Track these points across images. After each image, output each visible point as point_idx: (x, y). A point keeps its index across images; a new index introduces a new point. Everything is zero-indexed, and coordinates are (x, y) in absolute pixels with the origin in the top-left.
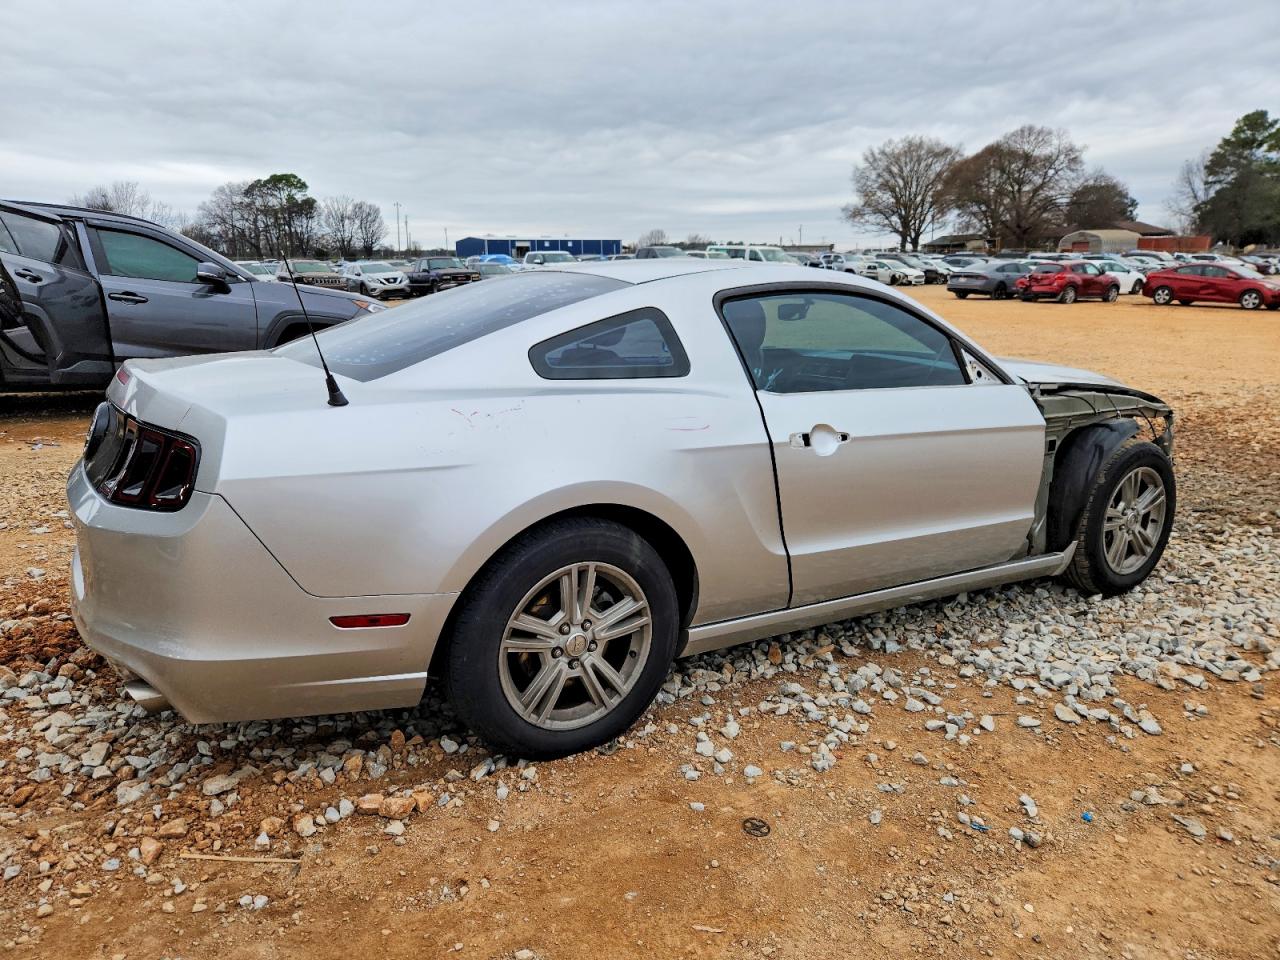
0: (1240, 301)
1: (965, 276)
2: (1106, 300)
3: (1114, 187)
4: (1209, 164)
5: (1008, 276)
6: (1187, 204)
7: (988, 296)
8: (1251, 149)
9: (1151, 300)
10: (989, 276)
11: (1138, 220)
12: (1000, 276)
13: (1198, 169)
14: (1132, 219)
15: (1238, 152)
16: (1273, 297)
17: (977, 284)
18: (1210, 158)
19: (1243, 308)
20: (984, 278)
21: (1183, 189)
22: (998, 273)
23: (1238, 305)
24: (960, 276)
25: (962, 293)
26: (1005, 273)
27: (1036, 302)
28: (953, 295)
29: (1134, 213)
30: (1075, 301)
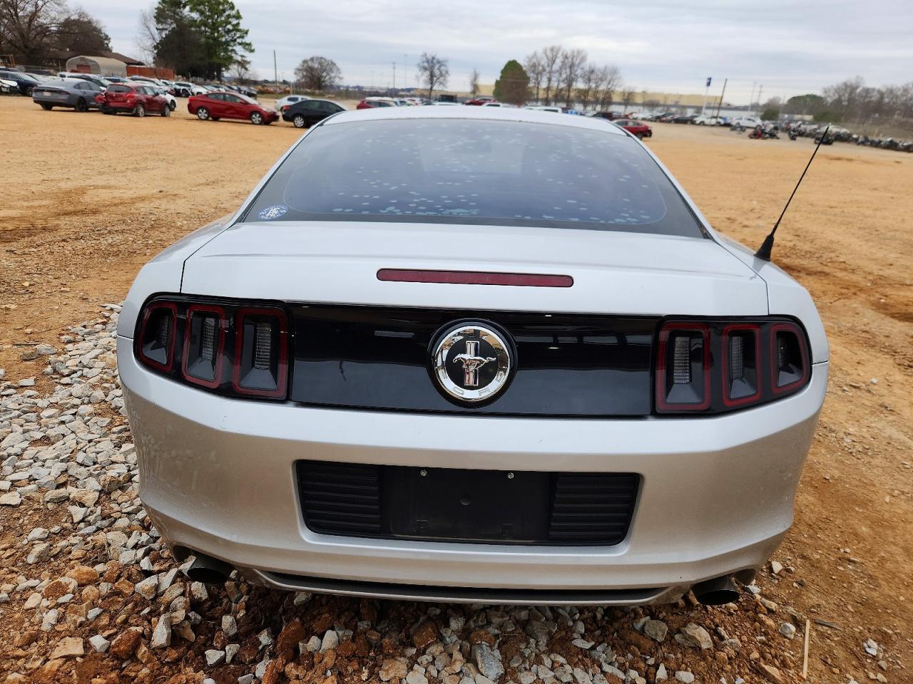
0: (250, 119)
1: (48, 91)
2: (164, 115)
3: (90, 22)
4: (156, 15)
5: (85, 93)
6: (149, 43)
7: (73, 109)
8: (180, 8)
9: (196, 117)
10: (69, 91)
11: (113, 51)
12: (79, 92)
13: (151, 18)
14: (110, 50)
15: (173, 9)
16: (268, 116)
17: (63, 97)
18: (156, 11)
19: (253, 123)
20: (67, 93)
21: (144, 32)
22: (76, 90)
23: (250, 122)
24: (44, 91)
25: (47, 105)
26: (82, 90)
27: (115, 114)
28: (39, 106)
29: (110, 46)
30: (145, 116)
